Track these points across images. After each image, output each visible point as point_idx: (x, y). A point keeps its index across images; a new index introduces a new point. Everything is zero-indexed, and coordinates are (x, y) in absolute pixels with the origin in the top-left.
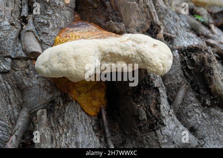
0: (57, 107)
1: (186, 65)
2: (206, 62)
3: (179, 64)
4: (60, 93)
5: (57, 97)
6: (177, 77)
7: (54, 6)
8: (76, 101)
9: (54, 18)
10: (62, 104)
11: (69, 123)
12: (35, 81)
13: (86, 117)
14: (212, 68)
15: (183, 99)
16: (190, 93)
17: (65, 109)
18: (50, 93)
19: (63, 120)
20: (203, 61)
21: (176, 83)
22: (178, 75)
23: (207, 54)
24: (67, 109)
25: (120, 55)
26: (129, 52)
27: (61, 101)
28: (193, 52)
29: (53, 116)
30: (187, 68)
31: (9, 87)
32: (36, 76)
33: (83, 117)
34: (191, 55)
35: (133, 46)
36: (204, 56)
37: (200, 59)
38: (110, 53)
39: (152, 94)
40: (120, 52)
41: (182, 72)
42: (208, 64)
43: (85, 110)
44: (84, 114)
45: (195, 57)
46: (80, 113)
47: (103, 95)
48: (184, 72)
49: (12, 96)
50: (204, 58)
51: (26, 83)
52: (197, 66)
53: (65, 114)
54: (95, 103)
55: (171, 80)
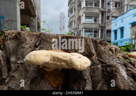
0: (37, 80)
1: (104, 72)
2: (114, 72)
3: (101, 71)
4: (40, 74)
5: (39, 76)
6: (99, 77)
7: (47, 41)
8: (47, 79)
9: (46, 46)
10: (39, 79)
11: (41, 87)
12: (32, 68)
13: (51, 87)
14: (116, 75)
15: (101, 88)
16: (105, 86)
17: (41, 81)
18: (36, 74)
19: (39, 86)
20: (112, 71)
21: (98, 79)
22: (99, 76)
23: (115, 68)
24: (42, 81)
25: (62, 59)
26: (66, 59)
27: (39, 78)
28: (108, 67)
29: (35, 83)
30: (104, 74)
31: (23, 70)
32: (33, 66)
33: (49, 87)
34: (107, 68)
35: (70, 56)
36: (113, 69)
37: (111, 70)
38: (57, 58)
39: (83, 82)
40: (62, 58)
41: (102, 75)
42: (115, 73)
43: (51, 84)
44: (49, 85)
45: (108, 69)
46: (47, 84)
47: (62, 80)
48: (103, 75)
49: (23, 73)
50: (113, 70)
51: (28, 69)
52: (109, 73)
53: (40, 84)
54: (57, 82)
55: (95, 78)
